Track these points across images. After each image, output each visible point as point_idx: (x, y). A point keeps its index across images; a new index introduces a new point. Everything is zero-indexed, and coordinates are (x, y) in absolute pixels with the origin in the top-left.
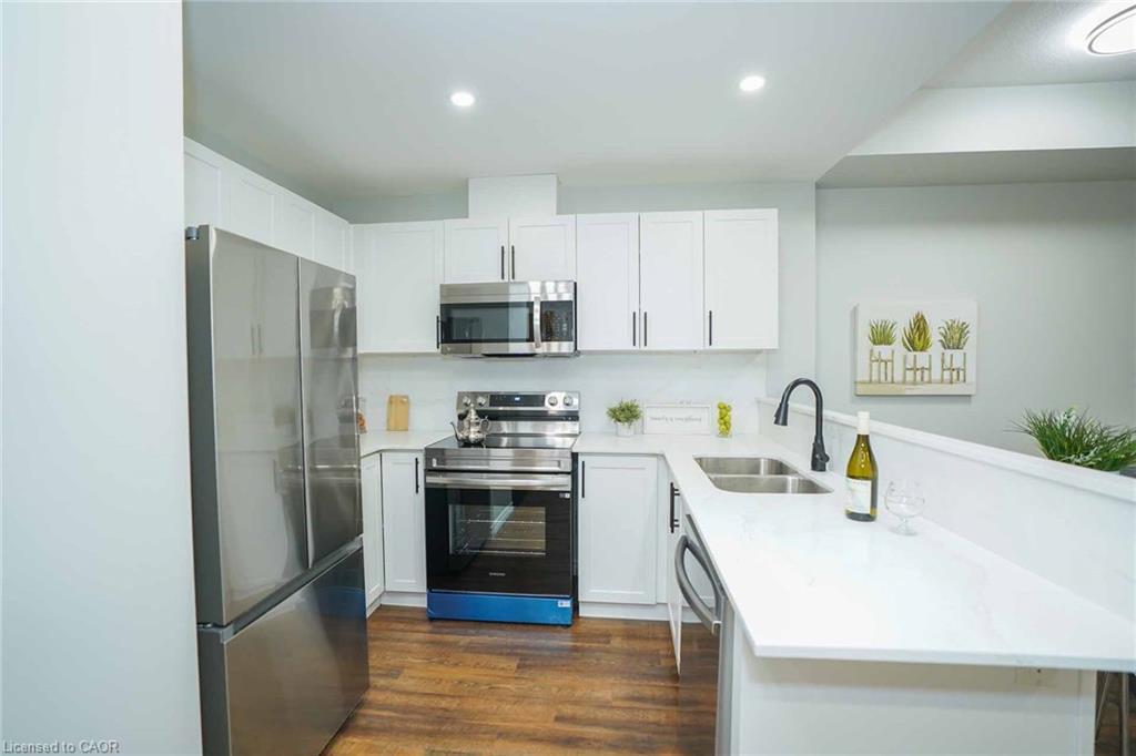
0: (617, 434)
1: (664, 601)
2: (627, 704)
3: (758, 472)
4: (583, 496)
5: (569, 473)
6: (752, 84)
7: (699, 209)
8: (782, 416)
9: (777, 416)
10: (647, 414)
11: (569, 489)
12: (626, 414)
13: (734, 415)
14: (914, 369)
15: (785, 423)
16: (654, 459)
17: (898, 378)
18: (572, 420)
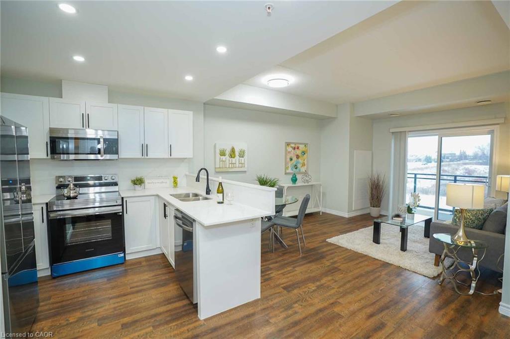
0: (135, 190)
1: (159, 246)
2: (154, 277)
3: (189, 197)
4: (127, 213)
5: (120, 205)
6: (189, 78)
7: (167, 108)
8: (198, 179)
9: (196, 179)
10: (146, 181)
11: (121, 211)
12: (138, 182)
13: (178, 180)
14: (232, 164)
15: (199, 181)
16: (153, 197)
17: (227, 166)
18: (115, 185)
